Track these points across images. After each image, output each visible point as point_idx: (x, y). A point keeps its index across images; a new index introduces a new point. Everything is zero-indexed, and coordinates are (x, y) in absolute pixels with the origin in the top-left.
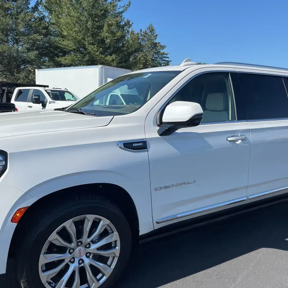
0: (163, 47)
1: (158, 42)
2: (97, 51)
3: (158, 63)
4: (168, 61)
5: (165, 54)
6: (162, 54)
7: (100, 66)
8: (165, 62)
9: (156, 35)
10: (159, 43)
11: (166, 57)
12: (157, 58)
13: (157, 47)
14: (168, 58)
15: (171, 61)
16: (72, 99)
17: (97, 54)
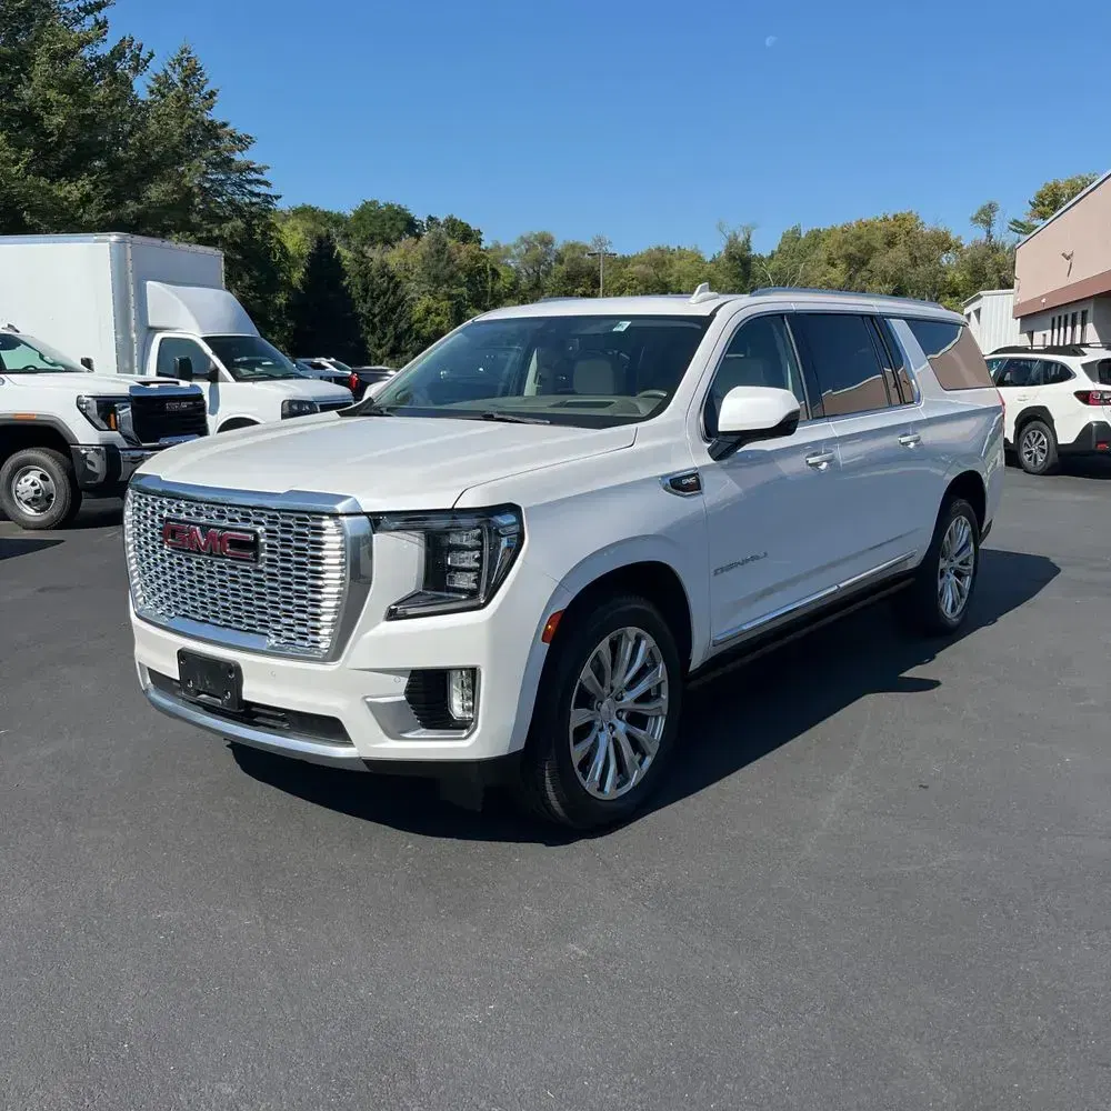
0: (243, 142)
1: (219, 121)
2: (16, 162)
3: (230, 202)
4: (267, 195)
5: (253, 170)
6: (241, 172)
7: (114, 237)
8: (254, 200)
9: (212, 94)
10: (225, 125)
11: (258, 182)
12: (222, 183)
13: (218, 138)
14: (266, 184)
15: (278, 197)
16: (41, 365)
17: (14, 170)
